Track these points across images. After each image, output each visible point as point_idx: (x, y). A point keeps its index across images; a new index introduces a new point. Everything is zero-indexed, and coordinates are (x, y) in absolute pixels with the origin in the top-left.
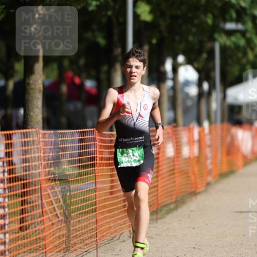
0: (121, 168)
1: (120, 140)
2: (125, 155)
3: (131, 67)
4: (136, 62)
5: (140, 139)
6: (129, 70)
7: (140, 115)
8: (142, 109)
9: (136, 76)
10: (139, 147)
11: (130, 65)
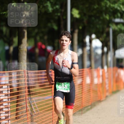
11: (63, 40)
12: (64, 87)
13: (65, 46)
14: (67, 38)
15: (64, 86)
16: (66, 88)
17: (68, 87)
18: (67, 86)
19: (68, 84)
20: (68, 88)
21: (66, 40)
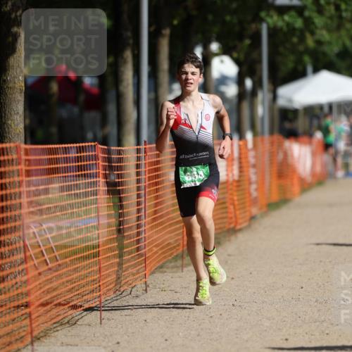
0: (184, 188)
1: (181, 157)
2: (188, 174)
3: (187, 73)
5: (204, 154)
6: (184, 77)
7: (201, 127)
8: (204, 120)
9: (192, 84)
10: (204, 165)
11: (185, 72)
13: (190, 85)
14: (194, 67)
15: (198, 174)
18: (204, 173)
19: (206, 169)
21: (194, 72)
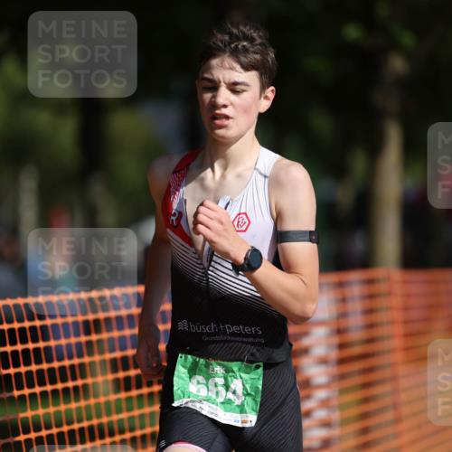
1: (180, 326)
2: (200, 378)
3: (215, 86)
4: (232, 69)
10: (250, 362)
11: (212, 81)
12: (222, 389)
13: (225, 122)
14: (238, 67)
15: (227, 387)
16: (238, 402)
17: (248, 394)
18: (244, 388)
19: (252, 376)
20: (249, 399)
21: (236, 84)
